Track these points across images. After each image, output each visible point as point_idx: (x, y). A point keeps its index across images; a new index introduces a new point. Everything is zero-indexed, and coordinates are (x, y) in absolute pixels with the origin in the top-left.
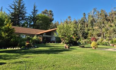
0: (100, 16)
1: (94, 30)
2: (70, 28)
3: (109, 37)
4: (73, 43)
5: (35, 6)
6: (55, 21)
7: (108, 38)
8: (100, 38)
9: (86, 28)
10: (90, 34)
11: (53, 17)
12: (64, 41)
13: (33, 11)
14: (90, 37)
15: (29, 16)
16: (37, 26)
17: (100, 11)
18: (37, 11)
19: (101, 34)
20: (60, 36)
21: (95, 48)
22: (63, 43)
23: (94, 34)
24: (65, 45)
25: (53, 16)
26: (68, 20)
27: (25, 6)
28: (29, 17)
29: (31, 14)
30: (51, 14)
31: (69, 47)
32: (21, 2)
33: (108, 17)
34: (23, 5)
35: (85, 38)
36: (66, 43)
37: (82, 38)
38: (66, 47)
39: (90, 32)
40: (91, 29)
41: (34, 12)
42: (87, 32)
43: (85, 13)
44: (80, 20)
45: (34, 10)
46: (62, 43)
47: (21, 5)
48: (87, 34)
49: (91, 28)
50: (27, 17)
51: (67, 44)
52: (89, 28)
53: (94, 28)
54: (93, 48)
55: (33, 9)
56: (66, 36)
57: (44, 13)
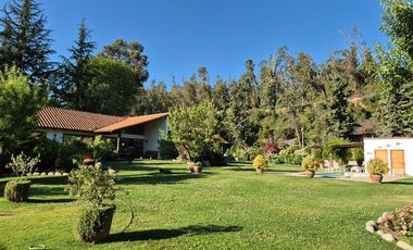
0: (297, 74)
1: (276, 116)
2: (205, 118)
3: (314, 140)
4: (212, 158)
5: (83, 31)
6: (154, 82)
7: (313, 144)
8: (291, 142)
9: (254, 109)
10: (265, 130)
11: (145, 68)
12: (185, 152)
13: (78, 48)
14: (265, 141)
15: (62, 62)
16: (92, 100)
17: (296, 57)
18: (90, 46)
19: (294, 130)
20: (176, 139)
21: (263, 171)
22: (185, 157)
23: (277, 129)
24: (190, 164)
25: (145, 65)
26: (199, 80)
27: (46, 26)
28: (60, 67)
29: (69, 55)
30: (138, 58)
31: (200, 170)
32: (33, 12)
33: (318, 77)
34: (40, 22)
35: (250, 142)
36: (192, 159)
37: (239, 142)
38: (192, 170)
39: (264, 123)
40: (267, 115)
41: (81, 51)
42: (256, 122)
43: (251, 61)
44: (237, 81)
45: (81, 43)
46: (179, 159)
47: (32, 21)
48: (256, 129)
49: (267, 111)
50: (56, 68)
51: (196, 162)
52: (261, 110)
53: (278, 111)
54: (258, 171)
55: (78, 40)
56: (192, 139)
57: (113, 51)
